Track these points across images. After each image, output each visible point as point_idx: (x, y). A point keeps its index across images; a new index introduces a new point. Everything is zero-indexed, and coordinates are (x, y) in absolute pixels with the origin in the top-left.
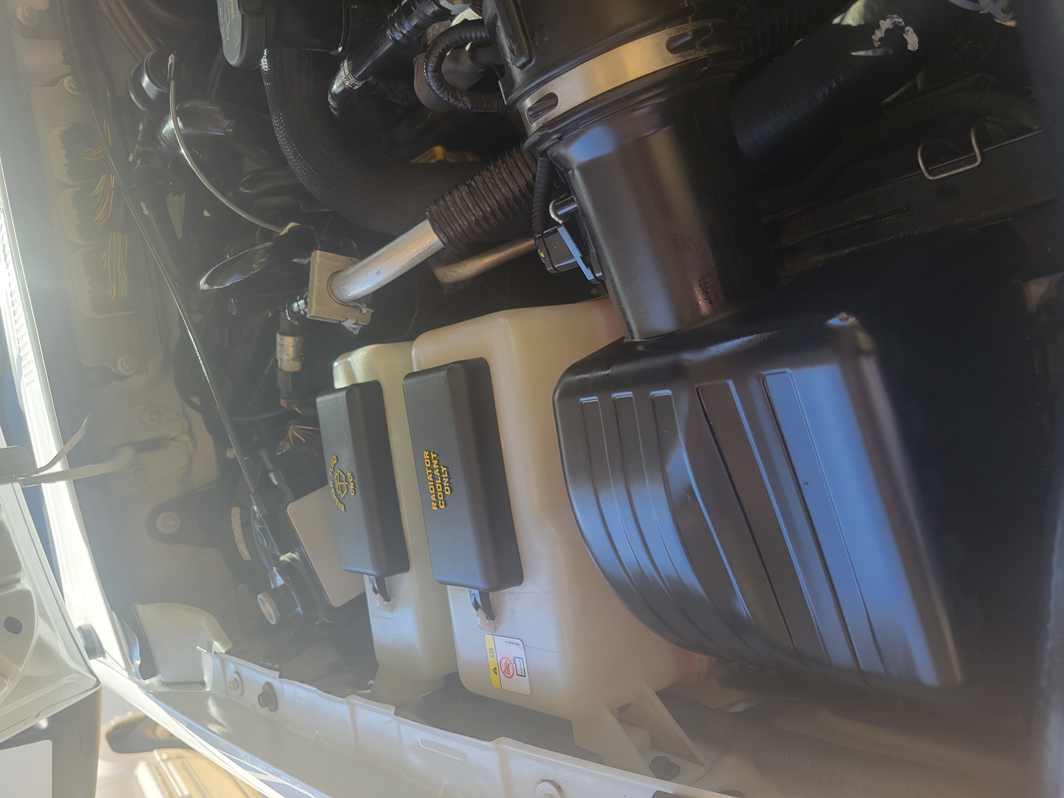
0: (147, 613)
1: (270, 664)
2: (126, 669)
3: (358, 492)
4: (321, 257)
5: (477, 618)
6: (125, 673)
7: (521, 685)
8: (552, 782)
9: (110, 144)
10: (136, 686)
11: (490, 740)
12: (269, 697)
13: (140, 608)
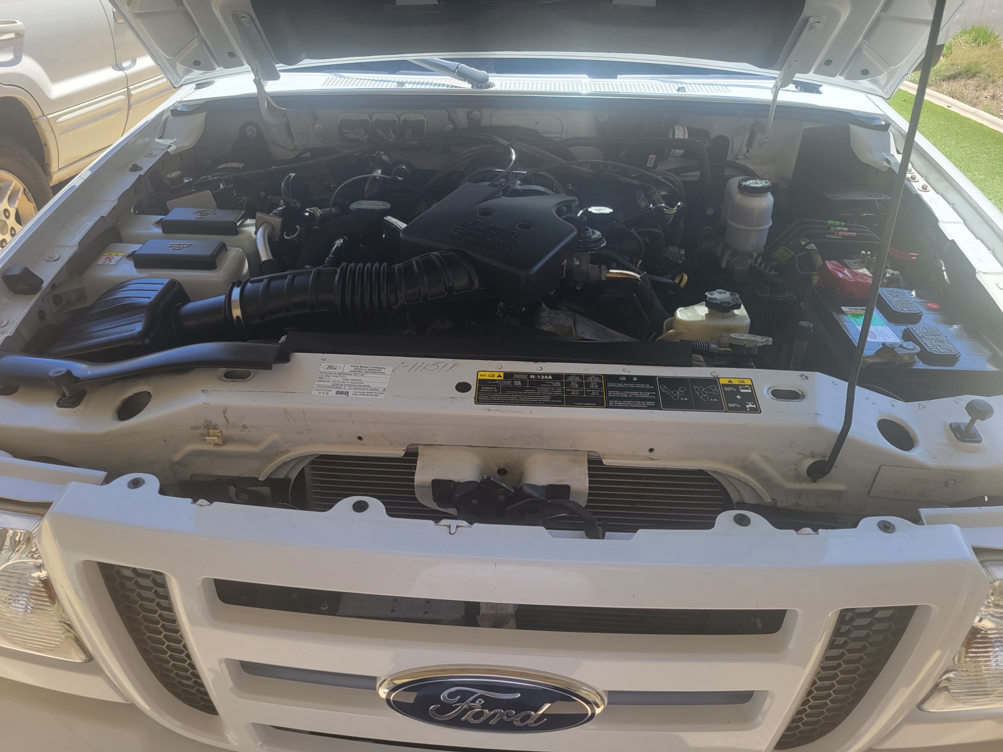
0: (201, 117)
1: (150, 171)
2: (181, 101)
3: (197, 219)
4: (279, 222)
5: (130, 251)
6: (179, 100)
7: (101, 261)
8: (58, 259)
9: (407, 143)
10: (171, 105)
11: (79, 243)
12: (135, 168)
13: (204, 114)
